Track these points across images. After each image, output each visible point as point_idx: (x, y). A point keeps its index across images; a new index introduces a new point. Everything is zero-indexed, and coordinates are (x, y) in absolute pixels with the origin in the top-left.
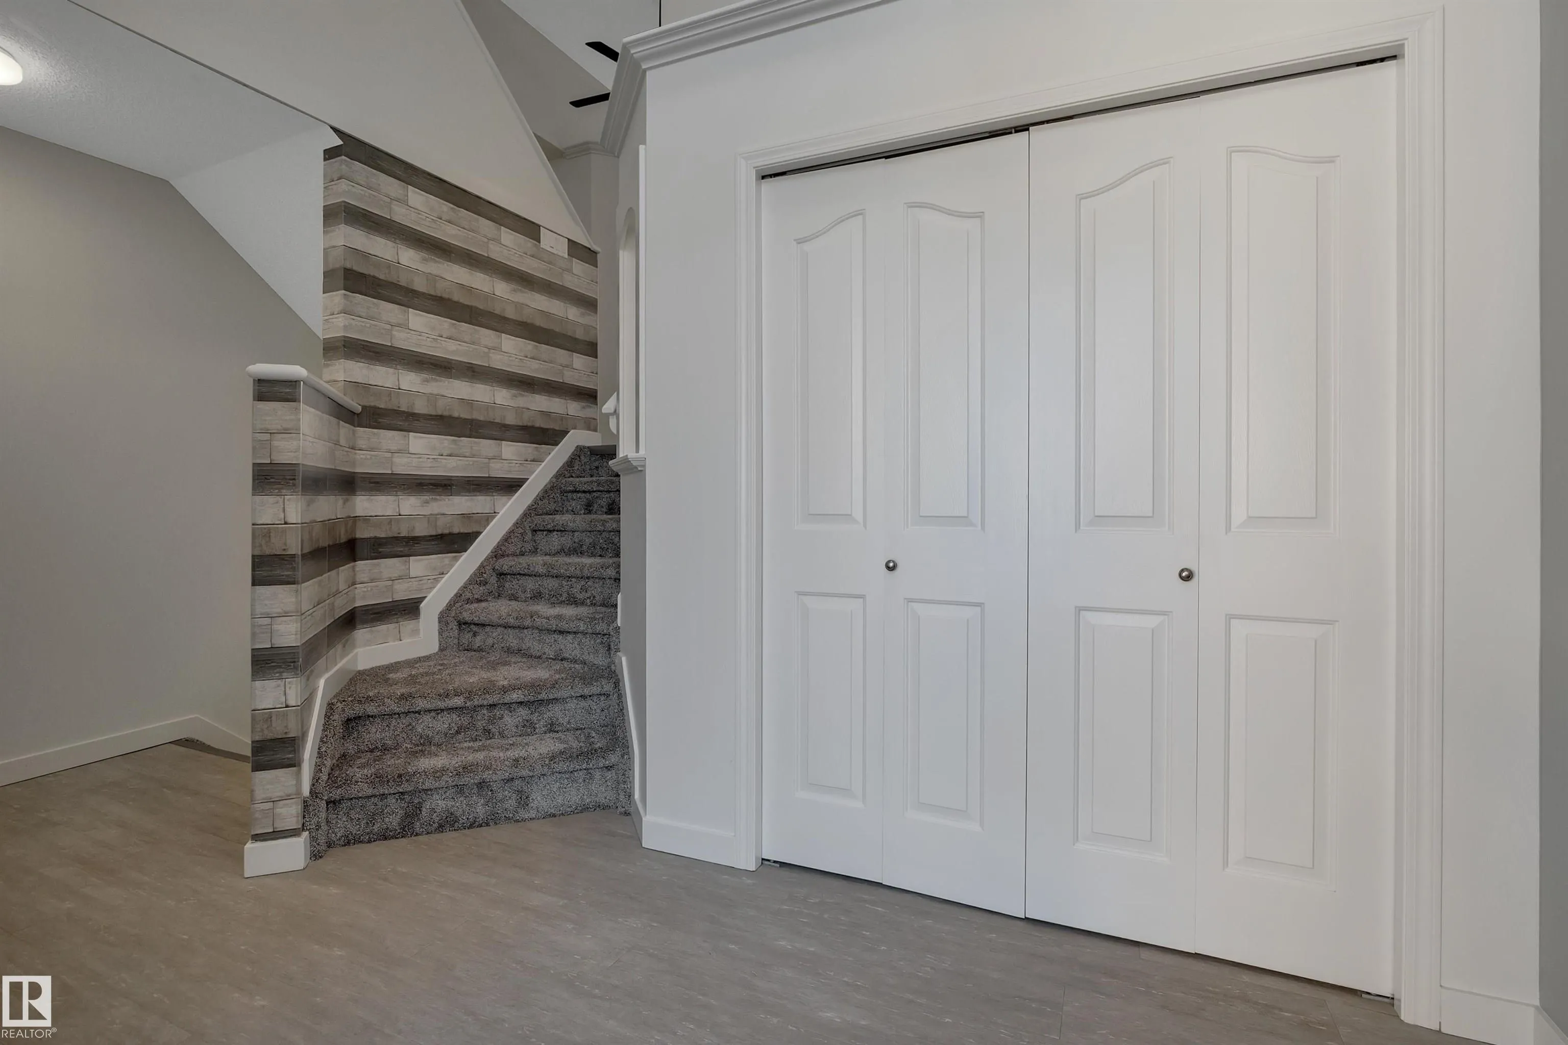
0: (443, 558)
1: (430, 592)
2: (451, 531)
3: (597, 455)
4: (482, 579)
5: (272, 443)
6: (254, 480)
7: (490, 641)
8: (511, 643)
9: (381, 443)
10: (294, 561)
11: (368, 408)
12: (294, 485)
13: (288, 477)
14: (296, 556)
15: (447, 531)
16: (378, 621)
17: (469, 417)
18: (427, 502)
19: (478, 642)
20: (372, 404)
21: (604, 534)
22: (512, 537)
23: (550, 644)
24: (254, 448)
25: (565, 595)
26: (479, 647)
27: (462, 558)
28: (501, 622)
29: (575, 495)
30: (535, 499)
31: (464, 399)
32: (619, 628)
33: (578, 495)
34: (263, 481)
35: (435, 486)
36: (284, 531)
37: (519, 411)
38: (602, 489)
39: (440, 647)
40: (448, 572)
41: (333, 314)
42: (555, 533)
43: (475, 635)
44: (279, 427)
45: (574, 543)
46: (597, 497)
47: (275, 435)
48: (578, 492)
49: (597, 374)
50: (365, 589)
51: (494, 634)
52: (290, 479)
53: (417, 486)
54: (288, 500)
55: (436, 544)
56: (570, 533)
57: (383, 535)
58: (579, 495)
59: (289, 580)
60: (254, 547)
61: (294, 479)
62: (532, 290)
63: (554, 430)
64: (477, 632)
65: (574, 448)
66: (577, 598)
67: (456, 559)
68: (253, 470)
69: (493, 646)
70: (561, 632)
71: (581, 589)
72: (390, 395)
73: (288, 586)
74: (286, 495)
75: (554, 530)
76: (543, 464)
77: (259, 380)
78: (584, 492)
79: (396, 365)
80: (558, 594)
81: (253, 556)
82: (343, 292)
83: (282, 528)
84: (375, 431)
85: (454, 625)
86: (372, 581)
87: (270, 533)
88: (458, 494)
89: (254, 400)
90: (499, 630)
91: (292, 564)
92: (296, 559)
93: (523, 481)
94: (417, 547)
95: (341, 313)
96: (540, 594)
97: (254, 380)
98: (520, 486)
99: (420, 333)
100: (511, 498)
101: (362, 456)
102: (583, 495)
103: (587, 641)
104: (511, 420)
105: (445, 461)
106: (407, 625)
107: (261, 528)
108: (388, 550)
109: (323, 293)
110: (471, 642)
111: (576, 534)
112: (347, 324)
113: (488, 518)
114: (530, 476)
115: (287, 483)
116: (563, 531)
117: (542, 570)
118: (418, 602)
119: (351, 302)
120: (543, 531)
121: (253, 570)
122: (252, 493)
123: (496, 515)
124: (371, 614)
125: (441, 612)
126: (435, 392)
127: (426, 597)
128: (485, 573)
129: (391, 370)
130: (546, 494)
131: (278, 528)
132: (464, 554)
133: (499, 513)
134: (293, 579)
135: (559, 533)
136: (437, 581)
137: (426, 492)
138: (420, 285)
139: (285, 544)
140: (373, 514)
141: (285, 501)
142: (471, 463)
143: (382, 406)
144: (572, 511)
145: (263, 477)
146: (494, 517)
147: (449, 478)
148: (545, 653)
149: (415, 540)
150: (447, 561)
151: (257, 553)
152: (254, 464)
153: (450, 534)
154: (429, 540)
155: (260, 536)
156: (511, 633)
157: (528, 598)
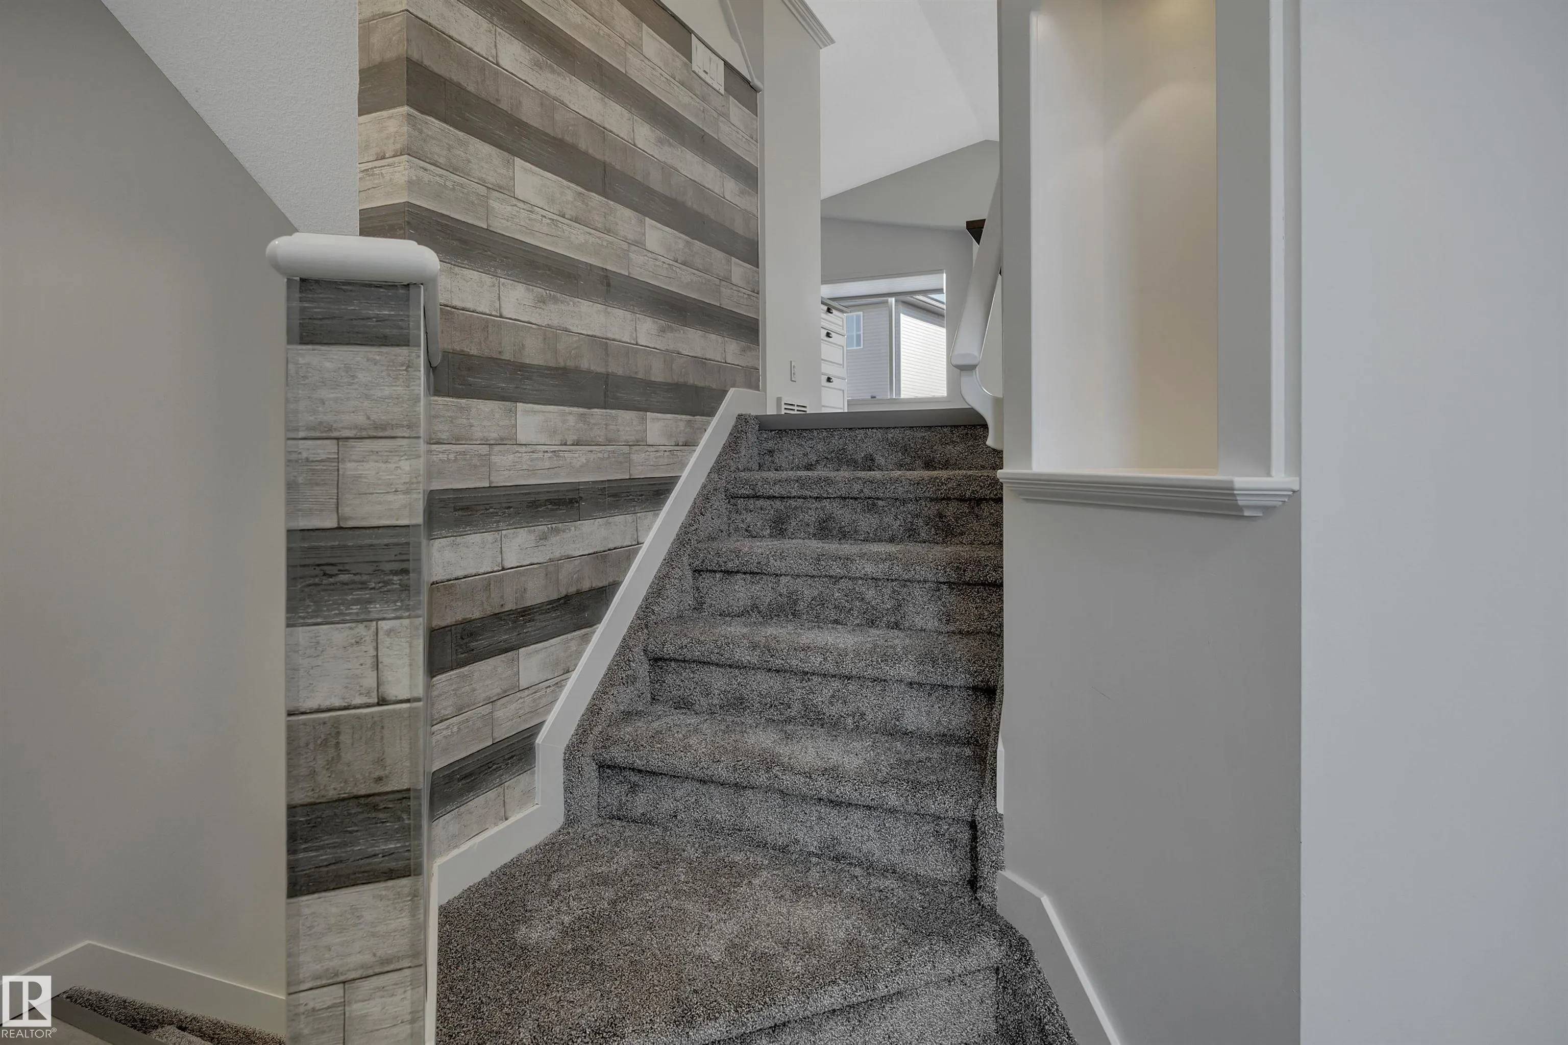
0: (567, 641)
1: (549, 712)
2: (579, 588)
3: (771, 431)
4: (629, 672)
5: (341, 466)
6: (292, 580)
7: (667, 805)
8: (717, 812)
9: (471, 426)
10: (407, 810)
11: (450, 355)
12: (405, 588)
13: (388, 567)
14: (412, 794)
15: (572, 590)
16: (469, 792)
17: (603, 370)
18: (544, 537)
19: (640, 803)
20: (458, 348)
21: (843, 584)
22: (668, 586)
23: (808, 824)
24: (291, 486)
25: (797, 707)
26: (643, 814)
27: (595, 638)
28: (698, 773)
29: (751, 503)
30: (690, 512)
31: (595, 337)
32: (1001, 816)
33: (757, 502)
34: (317, 580)
35: (555, 504)
36: (377, 724)
37: (669, 356)
38: (808, 493)
39: (567, 816)
40: (576, 665)
41: (383, 158)
42: (739, 576)
43: (634, 788)
44: (360, 419)
45: (781, 595)
46: (796, 508)
47: (352, 443)
48: (758, 497)
49: (758, 293)
50: (449, 732)
51: (678, 794)
52: (395, 573)
53: (528, 507)
54: (389, 633)
55: (558, 617)
56: (771, 578)
57: (477, 614)
58: (760, 503)
59: (393, 865)
60: (292, 778)
61: (405, 571)
62: (683, 144)
63: (710, 389)
64: (638, 785)
65: (735, 419)
66: (824, 714)
67: (586, 639)
68: (289, 550)
69: (676, 816)
70: (835, 803)
71: (833, 696)
72: (485, 328)
73: (390, 883)
74: (384, 619)
75: (738, 572)
76: (699, 449)
77: (303, 280)
78: (769, 498)
79: (496, 268)
80: (782, 704)
81: (292, 809)
82: (405, 109)
83: (372, 715)
84: (463, 401)
85: (591, 770)
86: (459, 711)
87: (338, 733)
88: (589, 517)
89: (289, 342)
90: (688, 786)
91: (400, 819)
92: (412, 803)
93: (672, 481)
94: (530, 628)
95: (401, 155)
96: (741, 700)
97: (290, 281)
98: (669, 491)
99: (532, 207)
100: (658, 514)
101: (441, 456)
102: (769, 502)
103: (897, 826)
104: (658, 374)
105: (570, 455)
106: (516, 785)
107: (314, 720)
108: (485, 643)
109: (360, 115)
110: (625, 804)
111: (783, 580)
112: (414, 178)
113: (627, 554)
114: (682, 472)
115: (386, 583)
116: (758, 573)
117: (748, 658)
118: (532, 735)
119: (421, 132)
120: (715, 572)
121: (291, 851)
122: (287, 618)
123: (641, 547)
124: (459, 780)
125: (568, 746)
126: (556, 322)
127: (543, 723)
128: (633, 662)
129: (487, 279)
130: (704, 498)
131: (358, 717)
132: (597, 628)
133: (643, 543)
134: (401, 863)
135: (748, 576)
136: (559, 685)
137: (542, 517)
138: (530, 113)
139: (380, 761)
140: (460, 573)
141: (381, 635)
142: (606, 455)
143: (474, 351)
144: (747, 531)
145: (318, 571)
146: (636, 552)
147: (575, 488)
148: (797, 842)
149: (525, 614)
150: (573, 646)
151: (301, 797)
152: (290, 532)
153: (579, 593)
154: (547, 612)
155: (311, 747)
156: (716, 793)
157: (715, 706)
